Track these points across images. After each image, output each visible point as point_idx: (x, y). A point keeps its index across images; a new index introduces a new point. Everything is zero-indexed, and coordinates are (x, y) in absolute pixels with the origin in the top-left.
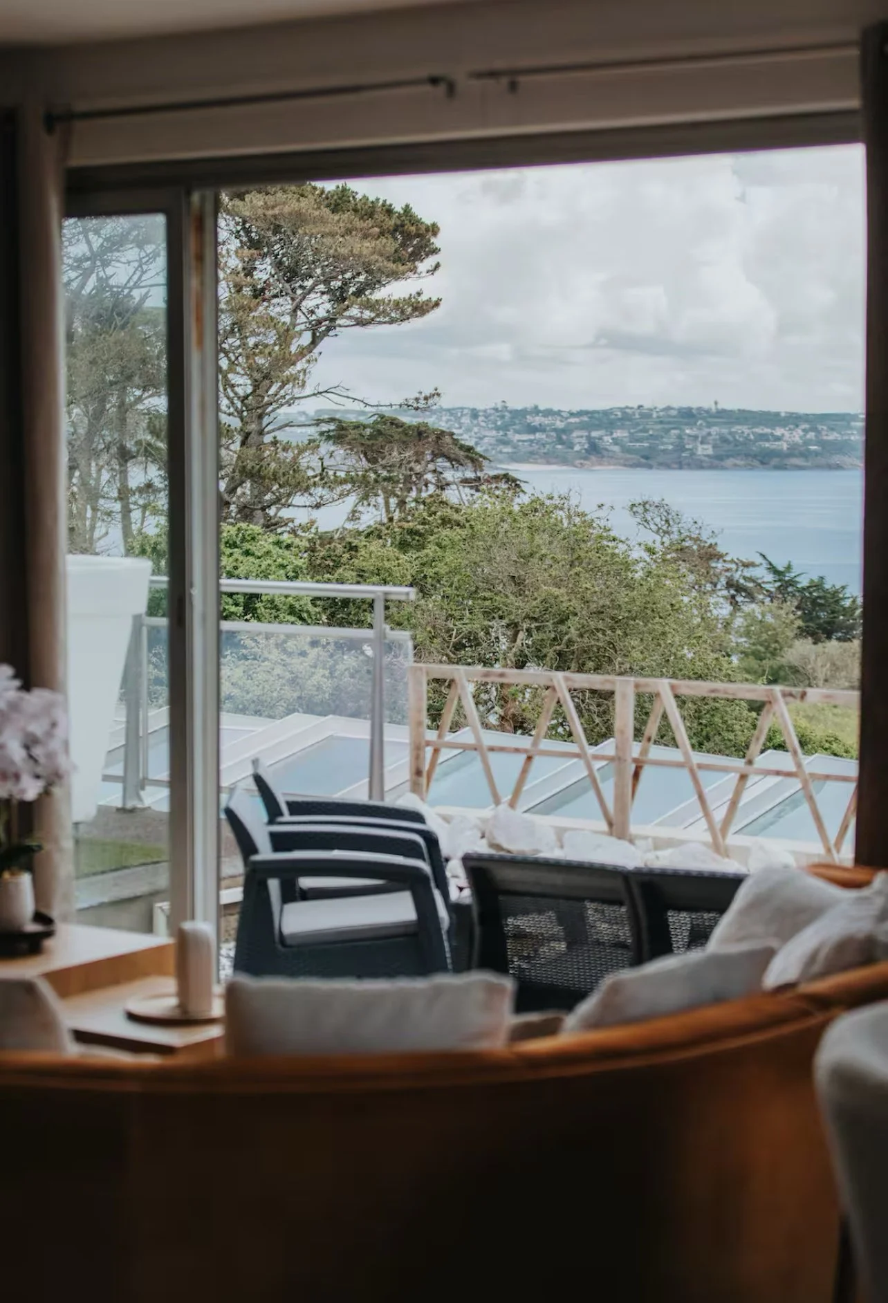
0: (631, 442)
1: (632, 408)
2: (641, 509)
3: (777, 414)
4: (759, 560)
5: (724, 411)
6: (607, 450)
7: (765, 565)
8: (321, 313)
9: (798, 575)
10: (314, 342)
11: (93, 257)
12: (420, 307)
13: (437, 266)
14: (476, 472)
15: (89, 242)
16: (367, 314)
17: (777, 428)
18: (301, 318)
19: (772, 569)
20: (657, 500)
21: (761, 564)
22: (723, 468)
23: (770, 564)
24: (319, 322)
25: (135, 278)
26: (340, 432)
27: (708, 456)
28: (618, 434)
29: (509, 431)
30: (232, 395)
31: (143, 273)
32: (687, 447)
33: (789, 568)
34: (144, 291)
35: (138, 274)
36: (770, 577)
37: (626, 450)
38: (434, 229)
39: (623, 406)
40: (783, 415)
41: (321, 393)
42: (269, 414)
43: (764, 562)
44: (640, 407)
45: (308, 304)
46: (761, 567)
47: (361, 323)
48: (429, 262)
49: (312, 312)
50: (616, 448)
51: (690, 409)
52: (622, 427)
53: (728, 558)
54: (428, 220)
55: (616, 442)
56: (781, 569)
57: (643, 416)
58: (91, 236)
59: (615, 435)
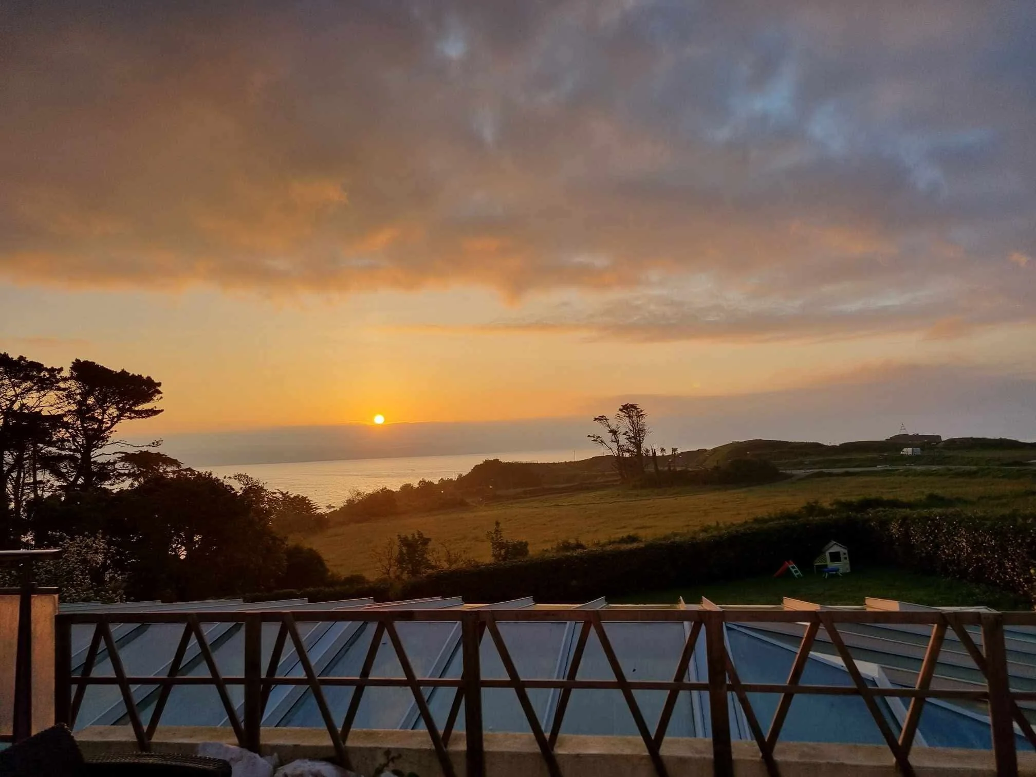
2: (238, 477)
4: (277, 491)
8: (114, 415)
10: (112, 425)
11: (17, 396)
12: (153, 412)
13: (161, 398)
14: (178, 468)
15: (15, 391)
16: (133, 415)
18: (105, 416)
19: (282, 493)
20: (243, 474)
24: (114, 418)
25: (37, 404)
26: (128, 458)
30: (77, 444)
31: (40, 402)
34: (41, 408)
35: (38, 402)
38: (159, 384)
41: (115, 443)
42: (93, 451)
43: (279, 491)
45: (109, 412)
46: (278, 493)
47: (131, 418)
48: (158, 396)
49: (111, 415)
53: (267, 491)
54: (156, 381)
58: (16, 388)
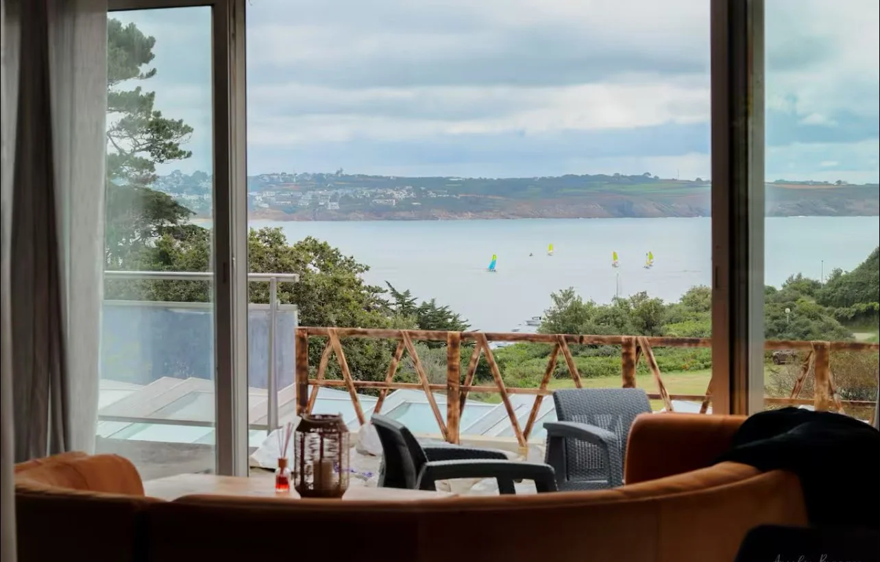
0: (277, 201)
1: (277, 175)
3: (388, 178)
4: (385, 287)
5: (347, 176)
6: (258, 206)
7: (390, 291)
9: (415, 299)
17: (389, 190)
19: (395, 294)
21: (387, 291)
22: (348, 219)
23: (393, 290)
27: (336, 210)
28: (267, 194)
29: (182, 193)
32: (321, 204)
33: (407, 293)
36: (393, 300)
37: (272, 206)
39: (270, 172)
40: (391, 178)
43: (389, 288)
44: (283, 174)
46: (387, 293)
50: (266, 206)
51: (321, 175)
52: (270, 189)
55: (265, 200)
56: (401, 293)
57: (286, 181)
59: (264, 195)
